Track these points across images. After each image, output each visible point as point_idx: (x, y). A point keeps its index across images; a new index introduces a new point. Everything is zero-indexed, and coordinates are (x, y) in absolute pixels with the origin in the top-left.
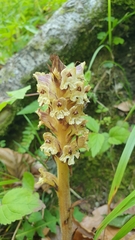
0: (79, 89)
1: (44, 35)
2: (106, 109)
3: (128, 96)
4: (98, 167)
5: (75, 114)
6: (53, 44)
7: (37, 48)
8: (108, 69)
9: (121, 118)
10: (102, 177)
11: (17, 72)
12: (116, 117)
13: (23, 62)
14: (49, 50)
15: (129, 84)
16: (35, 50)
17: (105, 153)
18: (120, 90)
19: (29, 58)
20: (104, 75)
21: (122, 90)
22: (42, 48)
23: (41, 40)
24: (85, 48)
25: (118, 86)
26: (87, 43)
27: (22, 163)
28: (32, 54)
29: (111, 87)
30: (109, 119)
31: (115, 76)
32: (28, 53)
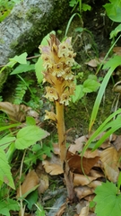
0: (70, 56)
1: (25, 4)
2: (79, 66)
3: (95, 55)
4: (75, 111)
5: (67, 73)
6: (34, 13)
7: (20, 17)
8: (79, 33)
9: (91, 72)
10: (79, 118)
11: (6, 39)
12: (87, 72)
13: (10, 30)
14: (30, 18)
15: (95, 44)
16: (19, 19)
17: (80, 100)
18: (89, 50)
19: (15, 26)
20: (77, 38)
21: (91, 49)
22: (25, 16)
23: (22, 9)
24: (59, 15)
25: (88, 47)
26: (61, 11)
27: (20, 112)
28: (17, 22)
29: (82, 48)
30: (82, 73)
31: (85, 38)
32: (13, 22)
